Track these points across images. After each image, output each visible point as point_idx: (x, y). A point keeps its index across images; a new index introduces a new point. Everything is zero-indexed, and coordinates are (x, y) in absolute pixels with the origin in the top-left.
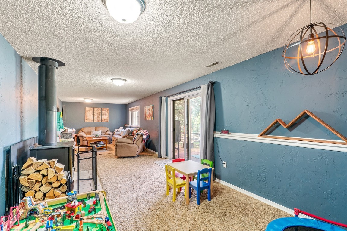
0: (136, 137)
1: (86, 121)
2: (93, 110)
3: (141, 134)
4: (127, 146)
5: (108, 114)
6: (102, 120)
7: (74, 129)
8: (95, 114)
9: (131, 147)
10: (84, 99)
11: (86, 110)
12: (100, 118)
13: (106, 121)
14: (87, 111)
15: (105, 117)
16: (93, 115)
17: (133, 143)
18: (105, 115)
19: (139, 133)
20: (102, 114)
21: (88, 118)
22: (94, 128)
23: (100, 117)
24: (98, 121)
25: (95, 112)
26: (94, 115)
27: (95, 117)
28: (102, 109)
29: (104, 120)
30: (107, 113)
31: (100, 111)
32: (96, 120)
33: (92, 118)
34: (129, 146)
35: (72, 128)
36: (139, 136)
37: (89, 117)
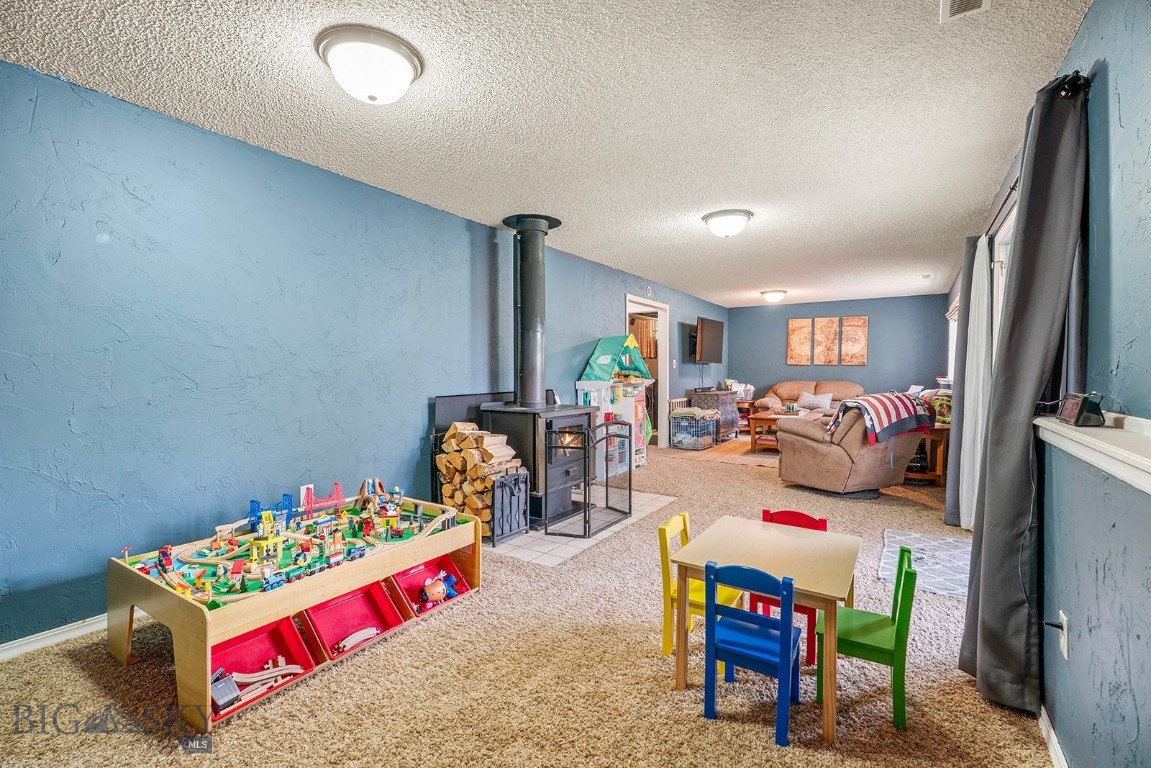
0: (840, 420)
1: (789, 363)
2: (813, 327)
3: (857, 408)
4: (808, 447)
5: (863, 338)
6: (840, 359)
7: (749, 386)
8: (820, 339)
9: (824, 455)
10: (762, 293)
11: (790, 327)
12: (836, 351)
13: (855, 362)
14: (794, 331)
15: (855, 347)
16: (813, 341)
17: (828, 438)
18: (855, 340)
19: (849, 404)
20: (840, 340)
21: (797, 351)
22: (814, 384)
23: (836, 348)
24: (829, 363)
25: (817, 331)
26: (816, 343)
27: (818, 350)
28: (841, 321)
29: (848, 359)
30: (862, 335)
31: (836, 327)
32: (819, 360)
33: (809, 354)
34: (815, 451)
35: (746, 383)
36: (850, 414)
37: (800, 349)
